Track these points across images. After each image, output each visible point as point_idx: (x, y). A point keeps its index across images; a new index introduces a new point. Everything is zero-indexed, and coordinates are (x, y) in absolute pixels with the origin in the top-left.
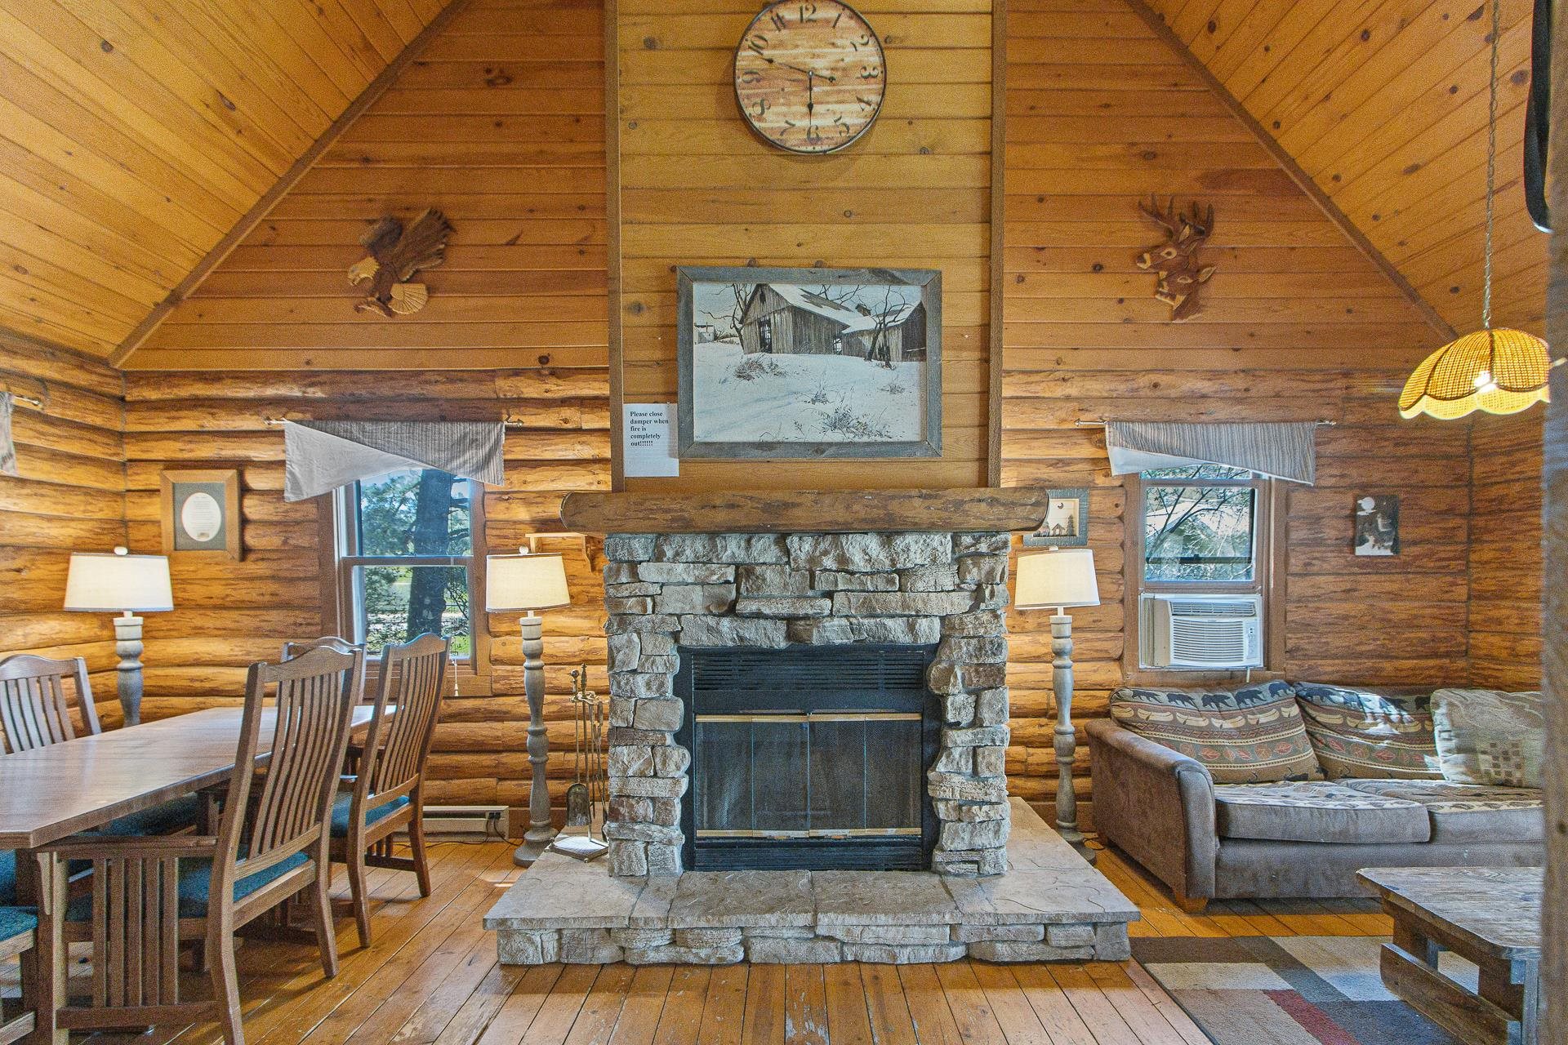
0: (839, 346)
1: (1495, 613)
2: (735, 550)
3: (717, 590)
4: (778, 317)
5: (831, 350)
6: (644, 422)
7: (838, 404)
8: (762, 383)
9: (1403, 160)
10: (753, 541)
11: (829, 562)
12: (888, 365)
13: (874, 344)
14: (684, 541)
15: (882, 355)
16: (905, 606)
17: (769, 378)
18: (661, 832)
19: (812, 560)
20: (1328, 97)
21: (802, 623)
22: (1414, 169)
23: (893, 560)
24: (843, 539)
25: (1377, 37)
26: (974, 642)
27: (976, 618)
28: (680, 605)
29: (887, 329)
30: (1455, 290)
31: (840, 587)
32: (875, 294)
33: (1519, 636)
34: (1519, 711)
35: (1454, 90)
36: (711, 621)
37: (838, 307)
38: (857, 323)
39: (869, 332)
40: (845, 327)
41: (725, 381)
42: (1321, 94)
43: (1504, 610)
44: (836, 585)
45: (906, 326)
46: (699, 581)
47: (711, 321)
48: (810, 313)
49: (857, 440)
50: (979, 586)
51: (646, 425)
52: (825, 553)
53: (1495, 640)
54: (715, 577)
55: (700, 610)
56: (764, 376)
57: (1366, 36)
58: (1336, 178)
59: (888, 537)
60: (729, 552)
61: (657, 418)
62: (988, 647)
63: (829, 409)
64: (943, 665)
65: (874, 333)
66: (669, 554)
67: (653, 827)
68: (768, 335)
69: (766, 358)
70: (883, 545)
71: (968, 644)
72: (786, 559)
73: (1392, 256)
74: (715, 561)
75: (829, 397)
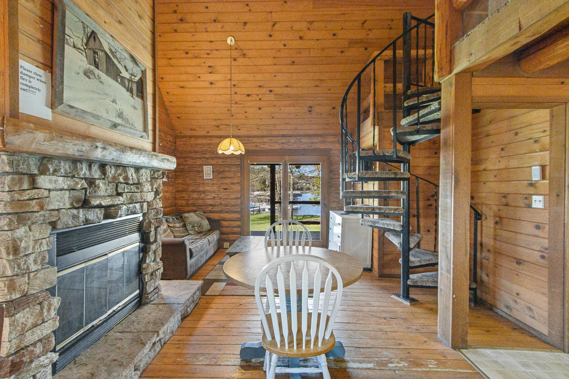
0: (119, 80)
1: (182, 195)
2: (86, 171)
3: (76, 193)
4: (101, 53)
5: (117, 81)
6: (30, 77)
7: (120, 107)
8: (94, 82)
9: (181, 84)
10: (92, 166)
11: (121, 180)
12: (132, 96)
13: (129, 85)
14: (60, 163)
15: (130, 90)
16: (142, 198)
17: (97, 82)
18: (47, 358)
19: (114, 178)
20: (170, 59)
21: (113, 208)
22: (182, 87)
23: (138, 179)
24: (127, 168)
25: (189, 55)
26: (155, 210)
27: (157, 202)
28: (58, 203)
29: (132, 81)
30: (178, 118)
31: (126, 191)
32: (130, 64)
33: (188, 200)
34: (198, 216)
35: (199, 77)
36: (75, 212)
37: (119, 62)
38: (125, 74)
39: (128, 80)
40: (121, 73)
41: (78, 73)
42: (169, 57)
43: (184, 195)
44: (125, 190)
45: (137, 83)
46: (70, 188)
47: (72, 35)
48: (111, 59)
49: (126, 125)
50: (157, 189)
51: (31, 80)
52: (120, 175)
53: (183, 201)
54: (79, 186)
55: (68, 206)
56: (96, 80)
57: (187, 53)
58: (162, 78)
59: (137, 169)
60: (83, 172)
61: (39, 78)
62: (159, 212)
63: (118, 107)
64: (147, 221)
65: (130, 80)
66: (51, 170)
67: (42, 359)
68: (97, 60)
69: (97, 71)
70: (135, 172)
71: (154, 211)
72: (103, 177)
73: (167, 104)
74: (76, 176)
75: (118, 102)
